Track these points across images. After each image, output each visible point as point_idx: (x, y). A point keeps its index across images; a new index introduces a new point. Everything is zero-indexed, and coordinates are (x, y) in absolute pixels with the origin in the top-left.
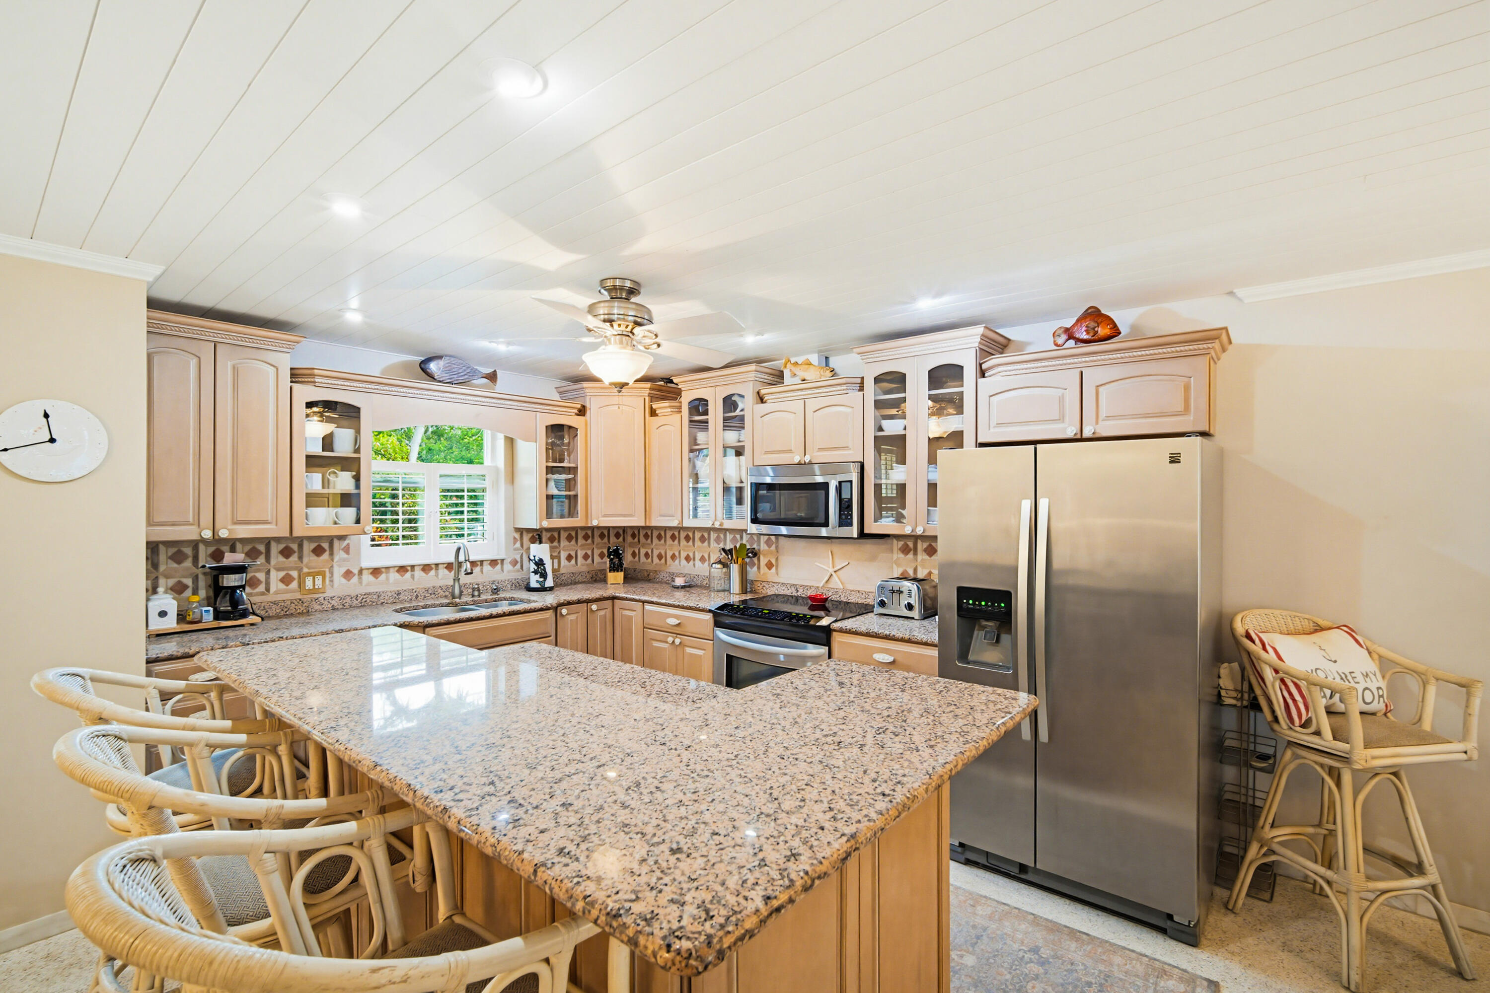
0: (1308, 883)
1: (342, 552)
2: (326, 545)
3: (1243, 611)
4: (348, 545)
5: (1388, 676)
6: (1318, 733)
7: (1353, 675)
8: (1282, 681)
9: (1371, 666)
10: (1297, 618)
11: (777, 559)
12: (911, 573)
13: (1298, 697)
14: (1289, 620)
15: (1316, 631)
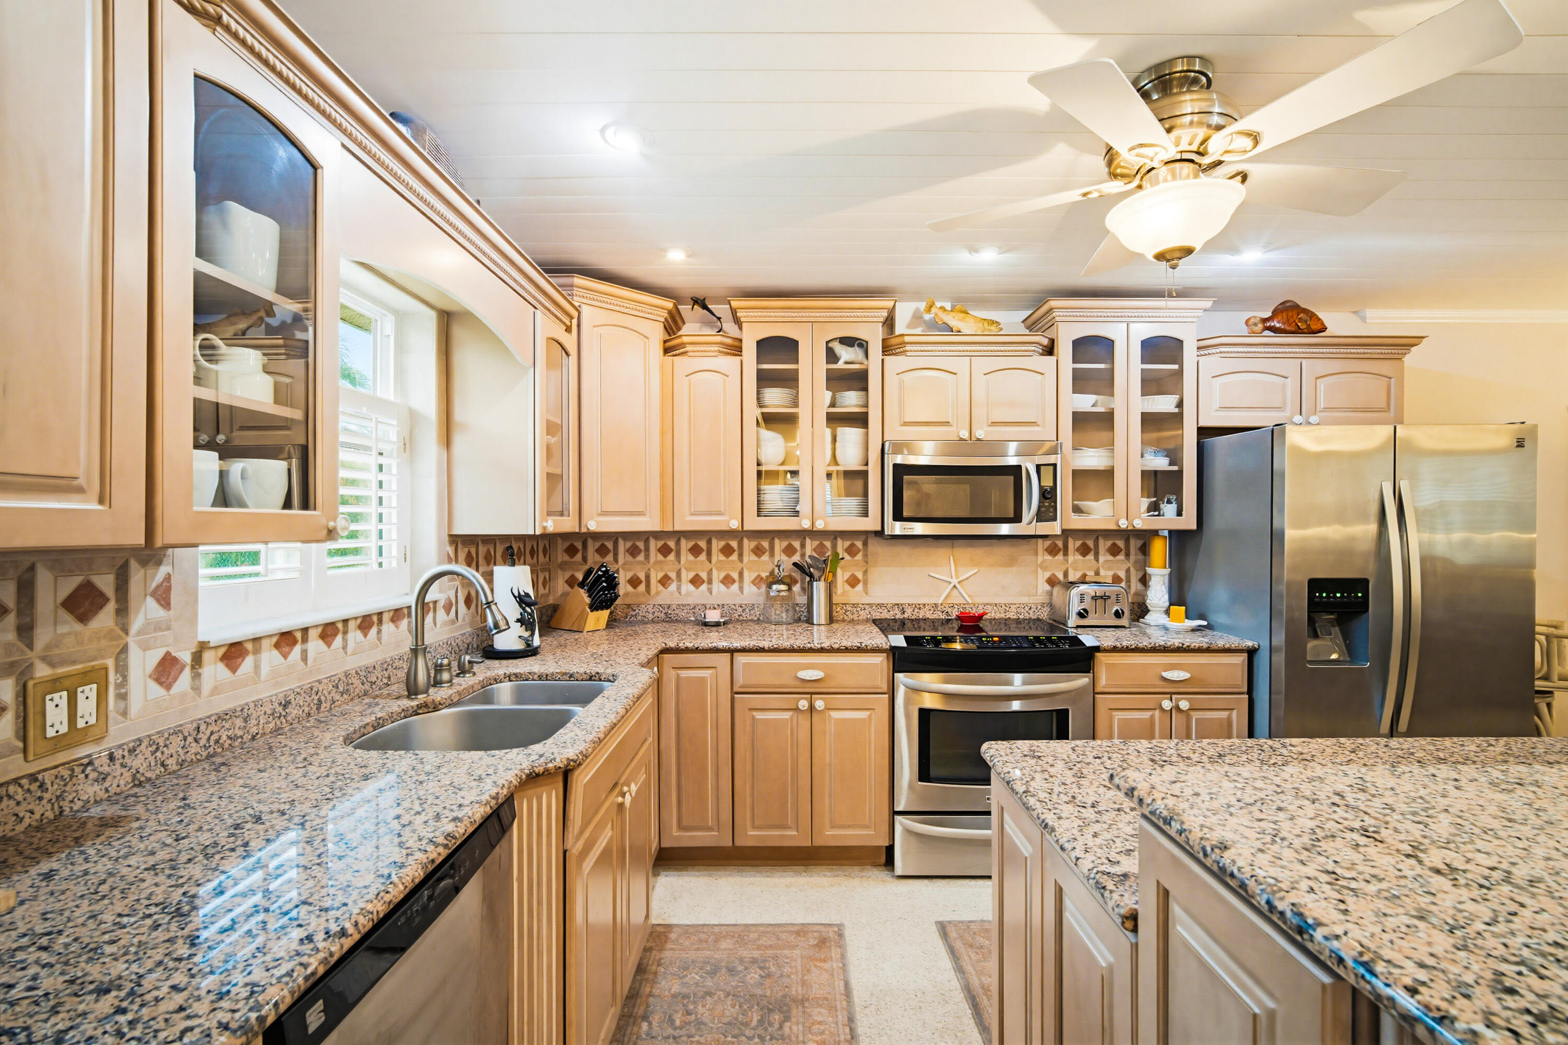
1: (151, 602)
2: (105, 583)
4: (168, 578)
11: (865, 573)
12: (1060, 576)
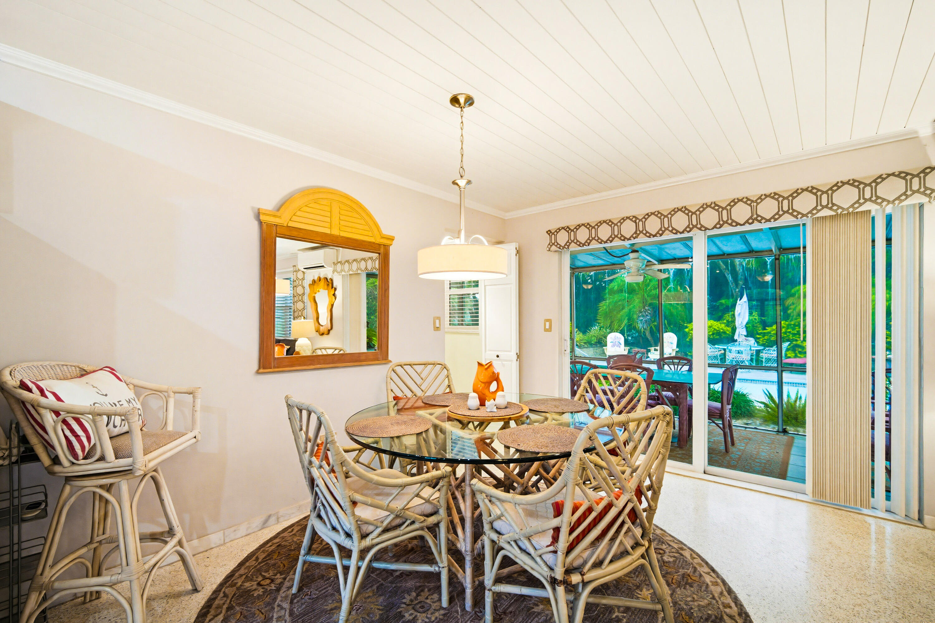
0: (79, 598)
3: (11, 365)
5: (141, 399)
6: (102, 458)
7: (121, 403)
8: (65, 422)
9: (131, 395)
10: (65, 367)
13: (80, 432)
14: (58, 370)
15: (82, 376)
